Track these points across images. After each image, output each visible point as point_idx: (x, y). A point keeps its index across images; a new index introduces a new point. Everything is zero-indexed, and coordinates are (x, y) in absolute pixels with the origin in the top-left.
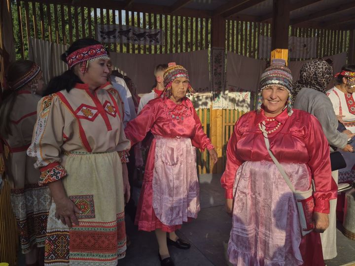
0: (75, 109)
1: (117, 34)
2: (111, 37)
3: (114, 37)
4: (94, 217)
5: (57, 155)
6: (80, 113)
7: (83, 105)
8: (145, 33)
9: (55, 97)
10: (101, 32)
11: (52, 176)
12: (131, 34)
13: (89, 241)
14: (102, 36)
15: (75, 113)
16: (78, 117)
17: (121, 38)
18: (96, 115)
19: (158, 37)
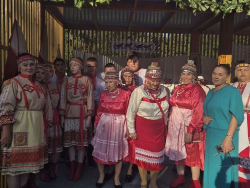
0: (23, 86)
1: (124, 46)
2: (120, 48)
3: (122, 48)
4: (27, 144)
5: (13, 110)
6: (25, 88)
7: (26, 85)
8: (142, 45)
9: (12, 80)
10: (114, 45)
11: (9, 121)
12: (133, 46)
13: (23, 158)
14: (114, 48)
15: (22, 88)
16: (24, 90)
17: (126, 48)
18: (33, 90)
19: (151, 47)
